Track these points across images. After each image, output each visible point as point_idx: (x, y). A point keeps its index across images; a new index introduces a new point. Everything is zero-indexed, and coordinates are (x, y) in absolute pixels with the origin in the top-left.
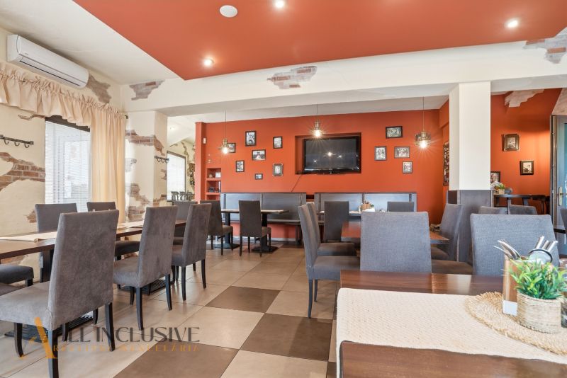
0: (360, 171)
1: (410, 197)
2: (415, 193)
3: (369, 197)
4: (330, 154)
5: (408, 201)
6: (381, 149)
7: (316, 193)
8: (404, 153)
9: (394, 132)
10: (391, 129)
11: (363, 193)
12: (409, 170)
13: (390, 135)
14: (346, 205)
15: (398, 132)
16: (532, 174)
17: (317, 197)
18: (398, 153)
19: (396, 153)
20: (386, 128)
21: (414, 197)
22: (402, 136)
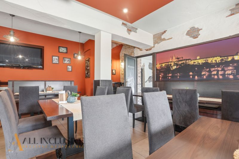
0: (43, 69)
1: (71, 83)
2: (73, 81)
3: (49, 84)
4: (20, 57)
5: (70, 85)
6: (56, 57)
7: (9, 81)
8: (68, 61)
9: (63, 50)
10: (61, 48)
11: (45, 81)
12: (70, 70)
13: (61, 51)
14: (37, 88)
15: (65, 50)
16: (115, 74)
17: (10, 83)
18: (65, 61)
19: (64, 61)
20: (59, 47)
21: (73, 83)
22: (67, 53)
